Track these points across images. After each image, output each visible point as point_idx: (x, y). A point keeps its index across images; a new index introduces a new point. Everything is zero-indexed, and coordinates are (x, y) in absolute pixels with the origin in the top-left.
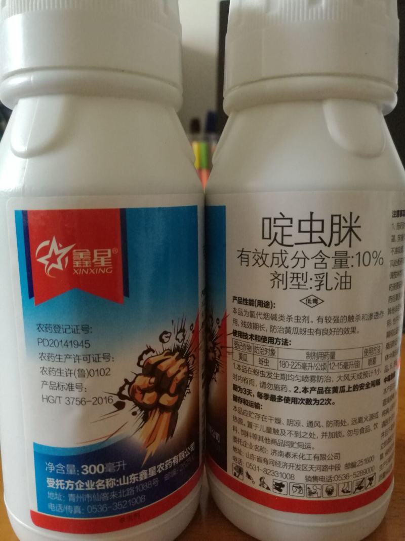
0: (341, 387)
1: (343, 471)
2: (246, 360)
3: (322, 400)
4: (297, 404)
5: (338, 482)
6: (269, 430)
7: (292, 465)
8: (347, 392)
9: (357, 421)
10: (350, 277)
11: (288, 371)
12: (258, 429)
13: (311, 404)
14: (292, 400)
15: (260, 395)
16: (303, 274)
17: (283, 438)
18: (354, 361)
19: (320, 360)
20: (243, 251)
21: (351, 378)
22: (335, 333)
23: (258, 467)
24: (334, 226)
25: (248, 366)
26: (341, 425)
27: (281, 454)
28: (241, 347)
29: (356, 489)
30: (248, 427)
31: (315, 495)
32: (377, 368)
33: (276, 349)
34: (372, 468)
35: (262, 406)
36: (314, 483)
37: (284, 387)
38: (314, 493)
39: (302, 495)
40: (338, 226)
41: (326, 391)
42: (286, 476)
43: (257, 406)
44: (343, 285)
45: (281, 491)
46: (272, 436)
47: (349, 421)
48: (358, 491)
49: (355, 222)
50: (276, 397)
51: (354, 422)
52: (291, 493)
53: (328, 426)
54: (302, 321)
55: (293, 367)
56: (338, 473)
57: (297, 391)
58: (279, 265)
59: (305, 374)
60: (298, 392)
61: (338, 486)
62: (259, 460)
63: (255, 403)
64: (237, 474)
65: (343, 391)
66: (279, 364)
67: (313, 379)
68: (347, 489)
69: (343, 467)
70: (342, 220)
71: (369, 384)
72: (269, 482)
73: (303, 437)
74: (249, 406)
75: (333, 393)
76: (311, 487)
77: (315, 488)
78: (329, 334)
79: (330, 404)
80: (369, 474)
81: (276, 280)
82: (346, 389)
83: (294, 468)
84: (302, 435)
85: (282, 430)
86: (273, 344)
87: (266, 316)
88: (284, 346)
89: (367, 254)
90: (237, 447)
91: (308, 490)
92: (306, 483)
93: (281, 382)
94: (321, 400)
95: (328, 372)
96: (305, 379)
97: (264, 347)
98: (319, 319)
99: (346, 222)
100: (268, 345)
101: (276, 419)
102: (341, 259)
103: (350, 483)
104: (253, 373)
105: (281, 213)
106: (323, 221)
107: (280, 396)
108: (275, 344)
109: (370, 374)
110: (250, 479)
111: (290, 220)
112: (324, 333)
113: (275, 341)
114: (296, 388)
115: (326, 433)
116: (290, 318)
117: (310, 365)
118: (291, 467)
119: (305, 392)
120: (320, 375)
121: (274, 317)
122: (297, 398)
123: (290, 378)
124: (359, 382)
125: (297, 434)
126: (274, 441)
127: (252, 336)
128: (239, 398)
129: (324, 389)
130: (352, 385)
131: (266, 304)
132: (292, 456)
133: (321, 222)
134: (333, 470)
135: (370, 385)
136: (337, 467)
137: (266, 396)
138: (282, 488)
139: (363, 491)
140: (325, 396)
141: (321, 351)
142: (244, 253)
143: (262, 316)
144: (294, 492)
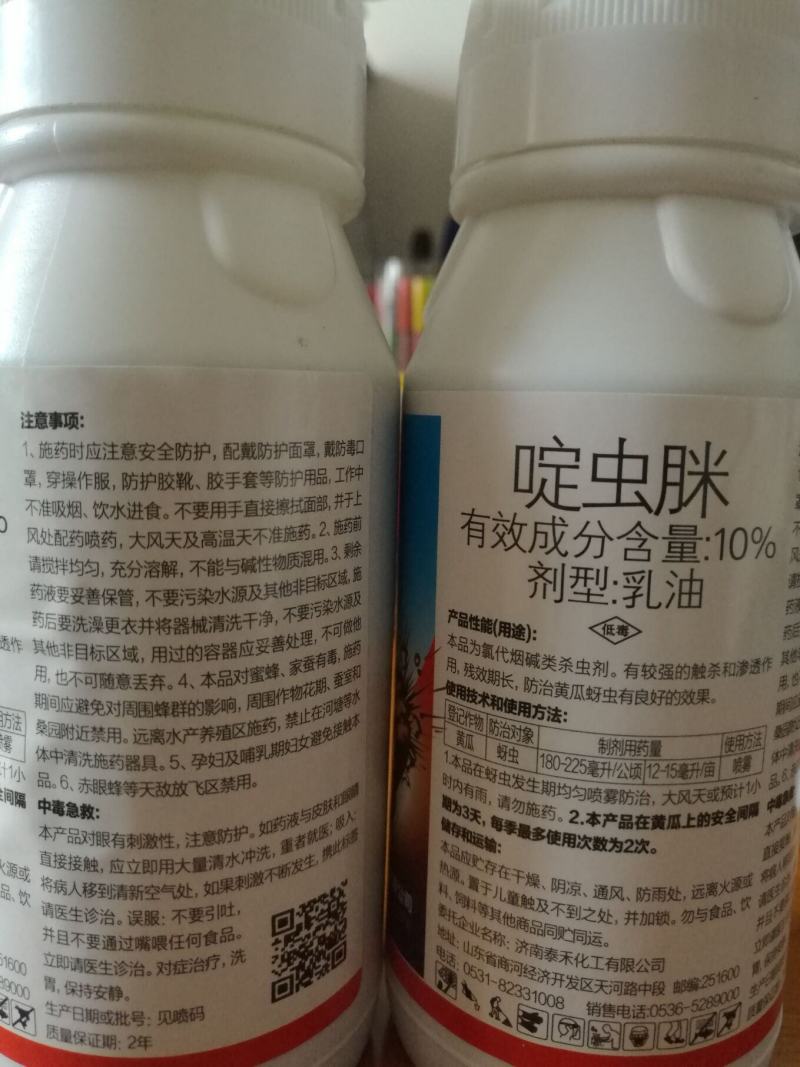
0: (670, 817)
1: (669, 997)
2: (471, 747)
3: (629, 843)
4: (574, 847)
5: (658, 1020)
6: (513, 899)
7: (558, 977)
8: (684, 827)
9: (705, 891)
10: (702, 581)
11: (559, 776)
12: (491, 894)
13: (604, 849)
14: (565, 838)
15: (496, 823)
16: (598, 571)
17: (542, 918)
18: (701, 762)
19: (627, 756)
20: (472, 515)
21: (693, 799)
22: (664, 701)
23: (488, 975)
24: (670, 470)
25: (474, 761)
26: (668, 897)
27: (536, 951)
28: (462, 719)
29: (696, 1036)
30: (470, 887)
31: (607, 1045)
32: (752, 780)
33: (535, 729)
34: (734, 993)
35: (500, 845)
36: (606, 1019)
37: (548, 810)
38: (606, 1040)
39: (580, 1042)
40: (678, 471)
41: (637, 823)
42: (547, 1000)
43: (491, 846)
44: (685, 600)
45: (533, 1030)
46: (518, 912)
47: (686, 890)
48: (700, 1039)
49: (717, 464)
50: (531, 830)
51: (697, 893)
52: (556, 1035)
53: (639, 898)
54: (591, 671)
55: (570, 769)
56: (659, 1000)
57: (576, 820)
58: (548, 549)
59: (594, 786)
60: (576, 823)
61: (657, 1028)
62: (491, 959)
63: (487, 838)
64: (445, 985)
65: (675, 825)
66: (540, 760)
67: (611, 796)
68: (677, 1035)
69: (669, 989)
70: (688, 457)
71: (734, 812)
72: (510, 1007)
73: (585, 918)
74: (474, 843)
75: (654, 827)
76: (598, 1026)
77: (607, 1029)
78: (649, 701)
79: (647, 852)
80: (727, 1004)
81: (540, 582)
82: (683, 821)
83: (565, 984)
84: (584, 914)
85: (540, 900)
86: (529, 717)
87: (517, 657)
88: (551, 724)
89: (740, 536)
90: (446, 928)
91: (591, 1033)
92: (588, 1018)
93: (541, 800)
94: (627, 841)
95: (644, 784)
96: (593, 795)
97: (510, 723)
98: (630, 670)
99: (697, 462)
100: (518, 720)
101: (528, 877)
102: (683, 543)
103: (684, 1024)
104: (483, 775)
105: (555, 438)
106: (645, 459)
107: (539, 828)
108: (534, 717)
109: (738, 792)
110: (471, 999)
111: (573, 454)
112: (639, 700)
113: (533, 711)
114: (574, 814)
115: (635, 914)
116: (566, 663)
117: (606, 766)
118: (558, 982)
119: (593, 824)
120: (627, 789)
121: (532, 661)
122: (575, 835)
123: (562, 791)
124: (711, 808)
125: (572, 912)
126: (522, 923)
127: (485, 697)
128: (454, 825)
129: (634, 820)
130: (695, 815)
131: (518, 632)
132: (560, 958)
133: (641, 461)
134: (649, 994)
135: (736, 816)
136: (658, 989)
137: (510, 827)
138: (536, 1025)
139: (713, 1040)
140: (636, 834)
141: (630, 738)
142: (474, 519)
143: (508, 656)
144: (562, 1035)
